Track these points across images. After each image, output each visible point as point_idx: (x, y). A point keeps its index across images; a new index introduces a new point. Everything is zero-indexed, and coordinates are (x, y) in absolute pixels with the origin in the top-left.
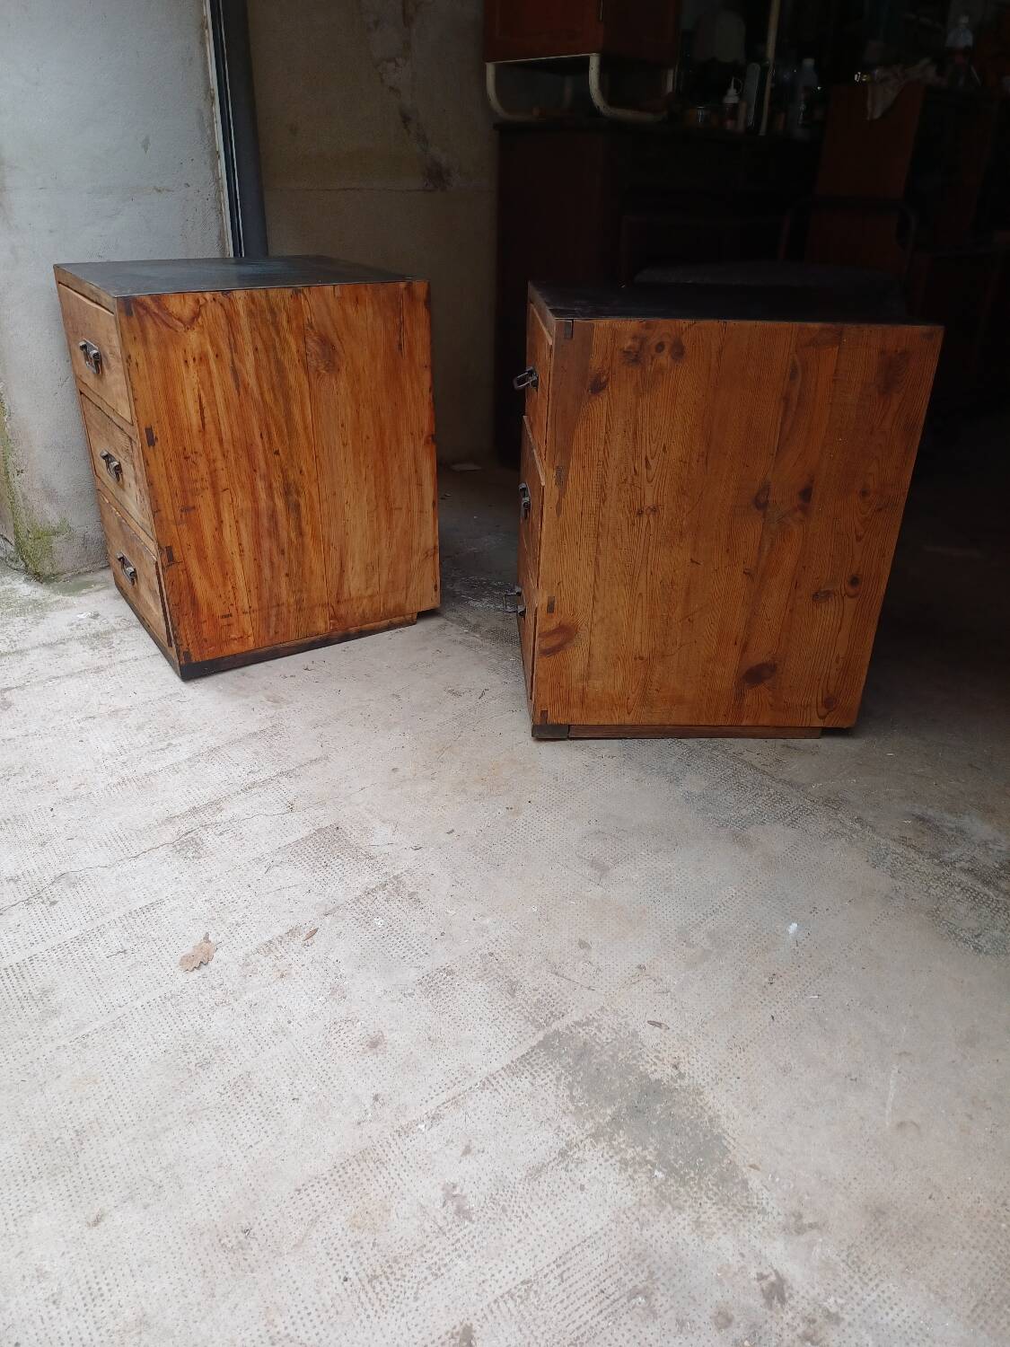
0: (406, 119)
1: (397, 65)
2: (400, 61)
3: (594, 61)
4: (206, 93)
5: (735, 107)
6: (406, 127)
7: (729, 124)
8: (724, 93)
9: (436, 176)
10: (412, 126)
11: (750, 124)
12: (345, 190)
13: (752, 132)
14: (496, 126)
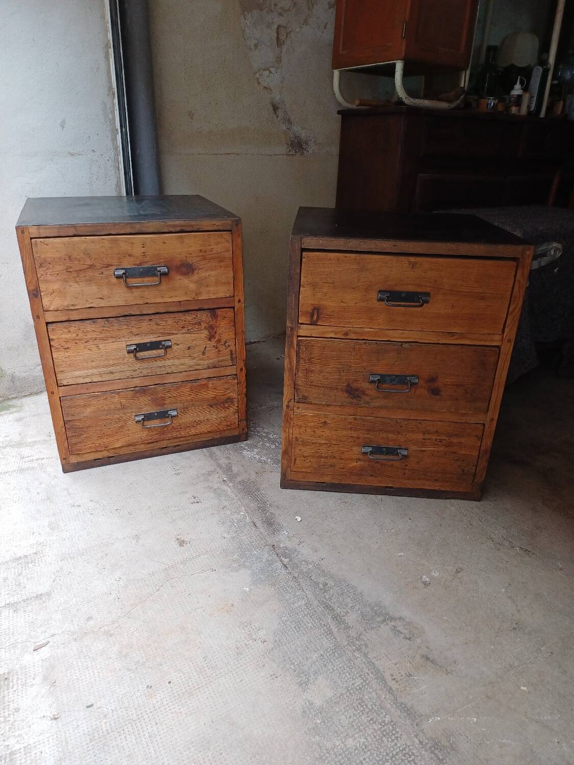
0: (275, 108)
1: (270, 72)
2: (272, 70)
3: (399, 66)
5: (520, 96)
6: (275, 113)
7: (514, 110)
8: (512, 88)
9: (298, 145)
10: (280, 112)
11: (532, 109)
12: (228, 154)
13: (533, 115)
14: (339, 112)
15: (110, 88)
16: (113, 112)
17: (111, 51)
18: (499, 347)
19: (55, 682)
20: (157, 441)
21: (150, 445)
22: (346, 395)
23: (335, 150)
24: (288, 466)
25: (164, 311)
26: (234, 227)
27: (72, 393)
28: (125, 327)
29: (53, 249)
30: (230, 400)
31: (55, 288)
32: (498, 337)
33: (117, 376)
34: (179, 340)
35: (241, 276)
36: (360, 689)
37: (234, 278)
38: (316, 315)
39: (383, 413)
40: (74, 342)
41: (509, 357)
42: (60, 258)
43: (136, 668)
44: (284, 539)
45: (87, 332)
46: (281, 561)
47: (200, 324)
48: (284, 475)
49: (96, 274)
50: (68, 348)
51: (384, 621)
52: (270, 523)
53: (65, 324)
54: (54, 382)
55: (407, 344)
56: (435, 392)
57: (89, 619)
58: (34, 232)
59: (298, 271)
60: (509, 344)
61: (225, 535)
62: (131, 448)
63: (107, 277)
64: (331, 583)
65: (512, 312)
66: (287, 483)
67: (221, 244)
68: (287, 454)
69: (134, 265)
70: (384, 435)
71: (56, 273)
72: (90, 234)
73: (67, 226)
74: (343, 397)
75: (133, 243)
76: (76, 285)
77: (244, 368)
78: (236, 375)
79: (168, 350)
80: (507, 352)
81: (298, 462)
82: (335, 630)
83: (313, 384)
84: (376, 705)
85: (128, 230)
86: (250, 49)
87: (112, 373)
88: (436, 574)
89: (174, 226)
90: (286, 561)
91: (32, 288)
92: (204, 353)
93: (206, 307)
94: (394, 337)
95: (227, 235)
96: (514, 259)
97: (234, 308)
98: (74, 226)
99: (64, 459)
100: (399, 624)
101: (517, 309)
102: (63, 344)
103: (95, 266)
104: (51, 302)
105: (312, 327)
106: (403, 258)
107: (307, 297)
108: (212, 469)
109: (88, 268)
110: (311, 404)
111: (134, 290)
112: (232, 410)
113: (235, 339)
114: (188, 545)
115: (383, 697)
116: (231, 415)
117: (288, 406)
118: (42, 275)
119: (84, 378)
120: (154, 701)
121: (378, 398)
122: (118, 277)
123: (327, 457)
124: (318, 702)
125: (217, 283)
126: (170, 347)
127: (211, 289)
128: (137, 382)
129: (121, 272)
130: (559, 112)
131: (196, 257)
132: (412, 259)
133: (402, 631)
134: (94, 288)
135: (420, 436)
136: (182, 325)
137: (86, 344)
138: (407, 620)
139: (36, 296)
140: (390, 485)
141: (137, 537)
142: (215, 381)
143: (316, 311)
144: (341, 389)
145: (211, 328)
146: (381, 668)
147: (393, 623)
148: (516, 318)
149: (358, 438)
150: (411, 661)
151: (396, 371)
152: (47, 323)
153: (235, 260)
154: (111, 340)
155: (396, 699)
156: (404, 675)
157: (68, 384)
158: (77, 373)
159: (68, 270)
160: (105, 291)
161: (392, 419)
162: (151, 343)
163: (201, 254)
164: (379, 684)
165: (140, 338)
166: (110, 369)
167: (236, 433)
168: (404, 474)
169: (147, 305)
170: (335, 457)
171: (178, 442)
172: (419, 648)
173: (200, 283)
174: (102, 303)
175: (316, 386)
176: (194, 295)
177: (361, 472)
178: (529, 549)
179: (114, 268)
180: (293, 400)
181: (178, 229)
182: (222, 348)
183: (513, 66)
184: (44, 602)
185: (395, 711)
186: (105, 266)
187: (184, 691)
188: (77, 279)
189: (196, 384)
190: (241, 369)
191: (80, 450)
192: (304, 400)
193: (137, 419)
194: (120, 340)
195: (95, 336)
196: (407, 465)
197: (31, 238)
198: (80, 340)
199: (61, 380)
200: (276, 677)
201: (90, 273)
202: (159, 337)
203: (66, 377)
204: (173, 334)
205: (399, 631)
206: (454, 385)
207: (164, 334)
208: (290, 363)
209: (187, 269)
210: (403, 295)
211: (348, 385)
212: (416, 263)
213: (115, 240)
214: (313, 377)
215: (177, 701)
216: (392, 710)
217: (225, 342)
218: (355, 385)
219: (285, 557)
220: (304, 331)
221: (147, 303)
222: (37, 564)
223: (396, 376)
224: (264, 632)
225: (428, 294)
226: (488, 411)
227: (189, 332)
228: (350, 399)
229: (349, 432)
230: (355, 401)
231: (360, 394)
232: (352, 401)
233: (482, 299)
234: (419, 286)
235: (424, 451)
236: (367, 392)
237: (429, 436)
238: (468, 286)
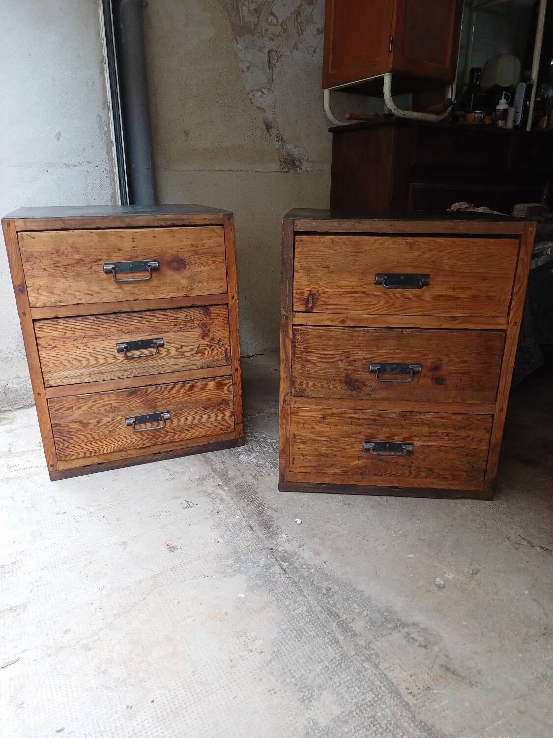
0: (268, 127)
1: (263, 93)
2: (265, 91)
3: (387, 79)
4: (104, 105)
5: (505, 111)
6: (268, 132)
7: (501, 123)
8: (498, 103)
9: (291, 163)
10: (273, 131)
11: (518, 123)
12: (223, 171)
13: (519, 129)
14: (330, 130)
15: (106, 101)
16: (108, 125)
17: (106, 66)
18: (504, 331)
19: (22, 704)
20: (149, 447)
21: (142, 451)
22: (346, 387)
23: (327, 168)
24: (286, 466)
25: (156, 308)
26: (225, 222)
27: (60, 394)
28: (116, 325)
29: (40, 242)
30: (225, 402)
31: (42, 283)
32: (503, 320)
33: (107, 376)
34: (172, 338)
35: (234, 272)
36: (372, 705)
37: (227, 274)
38: (311, 301)
39: (386, 406)
40: (62, 340)
41: (516, 342)
42: (47, 252)
43: (116, 686)
44: (283, 543)
45: (75, 329)
46: (280, 565)
47: (192, 321)
48: (282, 476)
49: (85, 269)
50: (56, 347)
51: (395, 627)
52: (268, 526)
53: (51, 321)
54: (41, 383)
55: (408, 330)
56: (439, 381)
57: (67, 631)
58: (20, 225)
59: (292, 256)
60: (515, 327)
61: (220, 539)
62: (122, 453)
63: (96, 272)
64: (335, 587)
65: (517, 293)
66: (285, 486)
67: (212, 239)
68: (285, 453)
69: (124, 260)
70: (388, 429)
71: (43, 267)
72: (78, 227)
73: (53, 219)
74: (341, 389)
75: (123, 237)
76: (63, 280)
77: (239, 369)
78: (231, 375)
79: (160, 349)
80: (513, 336)
81: (296, 461)
82: (340, 638)
83: (310, 375)
84: (391, 724)
85: (118, 224)
86: (243, 71)
87: (102, 373)
88: (451, 577)
89: (164, 220)
90: (285, 565)
91: (18, 283)
92: (197, 352)
93: (199, 304)
94: (394, 324)
95: (218, 229)
96: (516, 236)
97: (227, 304)
98: (61, 219)
99: (51, 466)
100: (413, 630)
101: (522, 291)
102: (51, 342)
103: (83, 260)
104: (38, 298)
105: (308, 314)
106: (400, 239)
107: (301, 283)
108: (207, 473)
109: (76, 263)
110: (308, 397)
111: (124, 286)
112: (228, 412)
113: (230, 338)
114: (179, 550)
115: (399, 714)
116: (226, 418)
117: (284, 401)
118: (29, 270)
119: (72, 379)
120: (135, 723)
121: (379, 389)
122: (108, 272)
123: (327, 456)
124: (323, 722)
125: (210, 279)
126: (162, 345)
127: (204, 285)
128: (128, 383)
129: (110, 267)
130: (544, 126)
131: (188, 251)
132: (410, 239)
133: (416, 638)
134: (82, 284)
135: (425, 430)
136: (174, 324)
137: (75, 342)
138: (422, 626)
139: (22, 292)
140: (396, 485)
141: (124, 543)
142: (208, 382)
143: (311, 298)
144: (340, 380)
145: (204, 325)
146: (394, 680)
147: (406, 630)
148: (521, 299)
149: (359, 433)
150: (429, 672)
151: (397, 359)
152: (34, 321)
153: (227, 255)
154: (100, 338)
155: (414, 717)
156: (421, 688)
157: (56, 385)
158: (66, 373)
159: (55, 265)
160: (94, 287)
161: (394, 412)
162: (142, 341)
163: (193, 249)
164: (393, 699)
165: (130, 336)
166: (101, 369)
167: (232, 437)
168: (410, 472)
169: (137, 302)
170: (335, 456)
171: (171, 447)
172: (437, 656)
173: (192, 279)
174: (91, 300)
175: (314, 378)
176: (186, 291)
177: (363, 471)
178: (549, 548)
179: (103, 263)
180: (289, 394)
181: (168, 223)
182: (215, 347)
183: (496, 86)
184: (18, 615)
185: (414, 730)
186: (94, 260)
187: (169, 711)
188: (65, 274)
189: (189, 384)
190: (236, 370)
191: (69, 455)
192: (301, 394)
193: (128, 422)
194: (109, 338)
195: (83, 334)
196: (412, 462)
197: (17, 232)
198: (68, 338)
199: (48, 380)
200: (275, 693)
201: (78, 268)
202: (151, 335)
203: (53, 378)
204: (165, 332)
205: (413, 638)
206: (460, 373)
207: (155, 332)
208: (286, 353)
209: (178, 264)
210: (402, 278)
211: (347, 376)
212: (414, 243)
213: (104, 234)
214: (311, 368)
215: (160, 723)
216: (411, 730)
217: (219, 341)
218: (356, 376)
219: (285, 561)
220: (299, 319)
221: (138, 300)
222: (14, 575)
223: (398, 365)
224: (261, 642)
225: (427, 276)
226: (496, 400)
227: (182, 330)
228: (350, 391)
229: (350, 427)
230: (354, 393)
231: (360, 386)
232: (352, 393)
233: (485, 280)
234: (418, 267)
235: (430, 446)
236: (368, 383)
237: (435, 430)
238: (469, 265)
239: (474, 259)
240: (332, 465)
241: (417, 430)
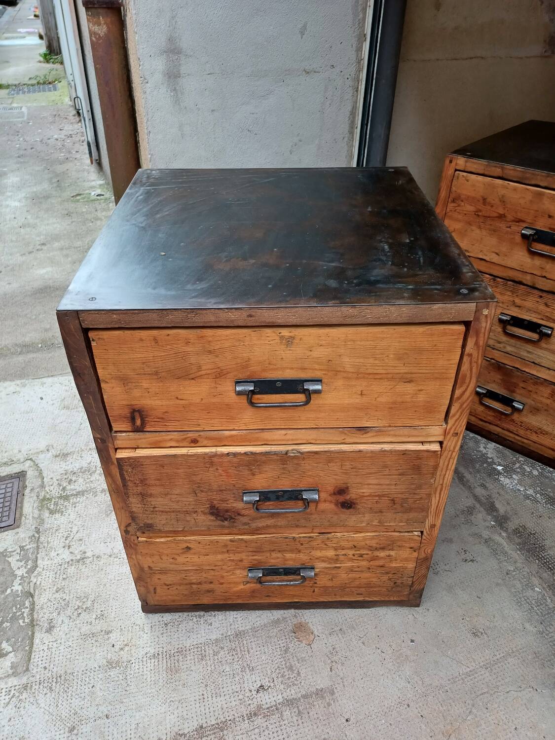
18: (440, 442)
22: (213, 518)
24: (147, 592)
32: (438, 430)
38: (139, 419)
41: (456, 455)
56: (348, 505)
59: (88, 363)
60: (456, 438)
65: (459, 398)
66: (151, 608)
68: (142, 581)
70: (279, 555)
74: (205, 520)
80: (452, 448)
81: (158, 591)
83: (157, 509)
96: (462, 323)
106: (269, 332)
110: (160, 531)
117: (126, 531)
123: (200, 583)
132: (285, 332)
135: (330, 553)
143: (137, 415)
144: (202, 511)
148: (465, 406)
149: (241, 561)
151: (284, 486)
161: (286, 537)
168: (314, 591)
170: (211, 583)
175: (162, 511)
192: (148, 528)
196: (316, 583)
206: (376, 496)
208: (114, 481)
210: (279, 384)
211: (212, 507)
218: (224, 506)
220: (124, 440)
223: (285, 492)
225: (319, 382)
226: (426, 517)
228: (220, 522)
229: (226, 555)
230: (226, 523)
231: (233, 516)
232: (224, 524)
233: (409, 382)
234: (303, 369)
235: (339, 568)
236: (243, 512)
237: (343, 552)
238: (384, 365)
239: (392, 356)
240: (209, 591)
241: (318, 554)
